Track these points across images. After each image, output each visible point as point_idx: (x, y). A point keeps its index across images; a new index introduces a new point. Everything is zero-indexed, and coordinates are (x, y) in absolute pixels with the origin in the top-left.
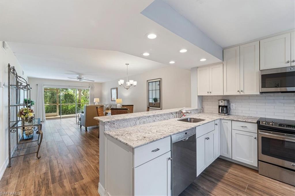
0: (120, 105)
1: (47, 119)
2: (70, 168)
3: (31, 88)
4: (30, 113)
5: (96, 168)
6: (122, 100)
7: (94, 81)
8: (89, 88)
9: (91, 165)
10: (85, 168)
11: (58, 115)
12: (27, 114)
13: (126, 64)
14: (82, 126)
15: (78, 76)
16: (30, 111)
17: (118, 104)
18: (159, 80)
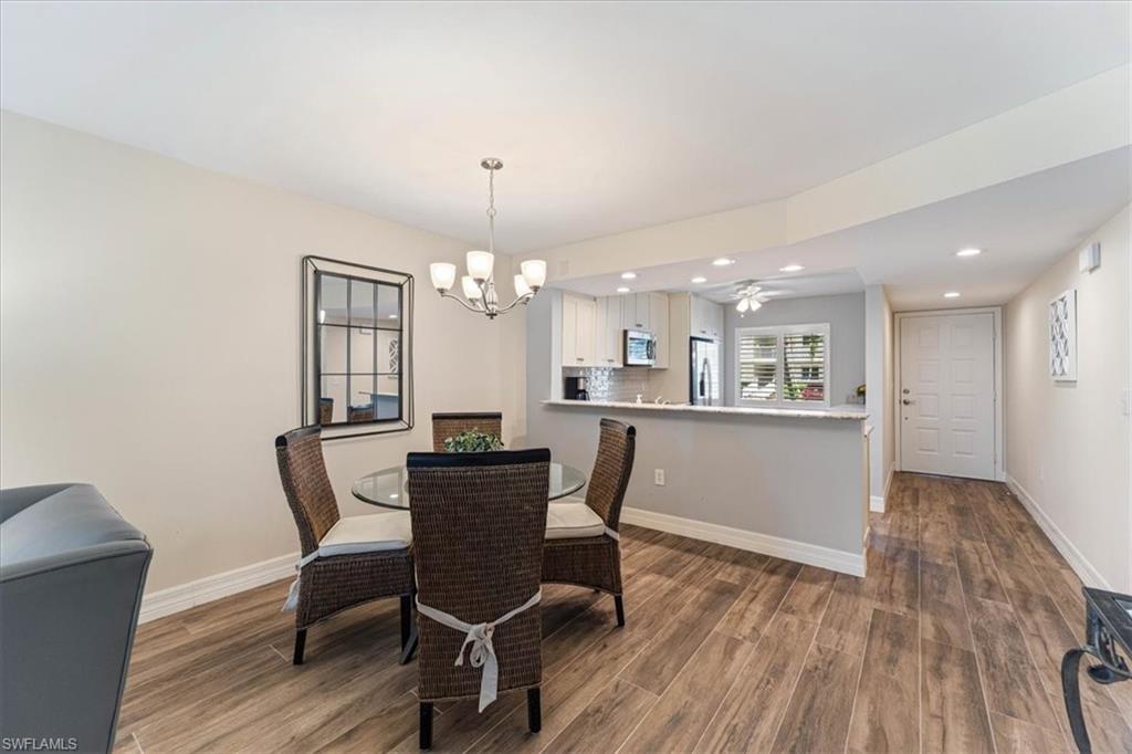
2: (897, 660)
5: (819, 607)
9: (820, 621)
10: (845, 627)
18: (400, 280)
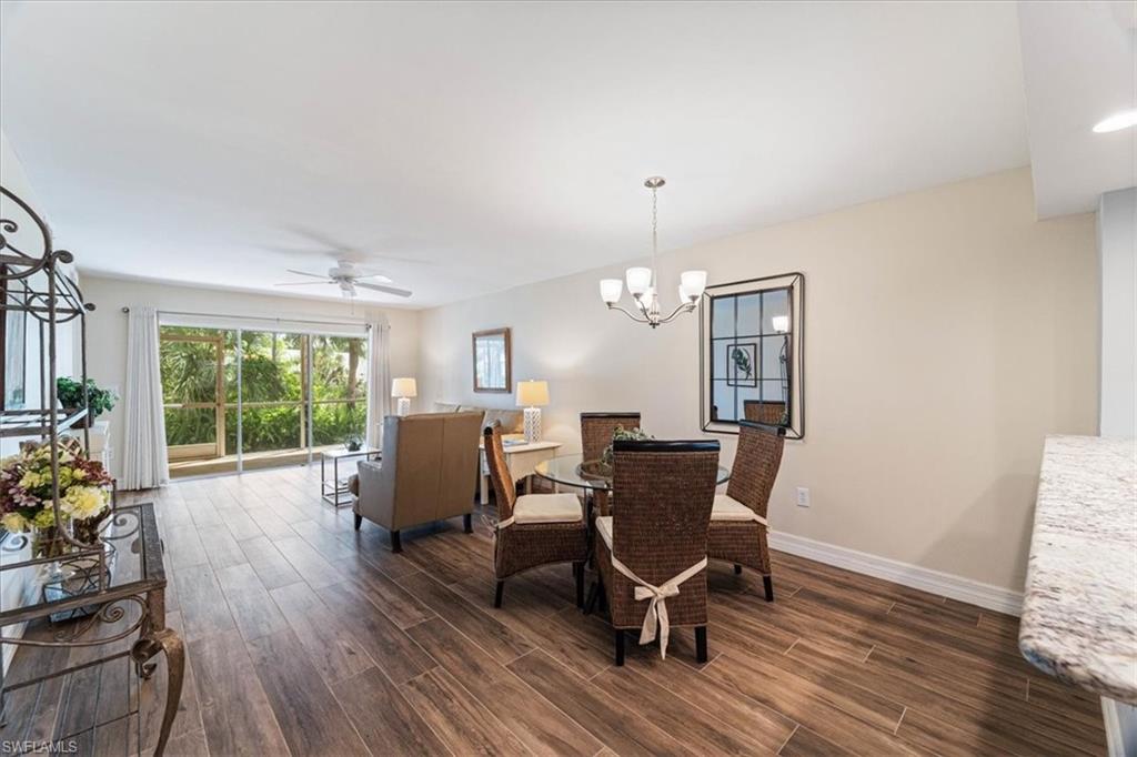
0: (539, 410)
1: (174, 473)
3: (90, 307)
4: (78, 489)
6: (550, 389)
7: (408, 294)
8: (367, 329)
11: (223, 452)
12: (48, 504)
13: (649, 184)
14: (364, 519)
15: (335, 264)
16: (80, 473)
17: (529, 407)
18: (786, 282)
